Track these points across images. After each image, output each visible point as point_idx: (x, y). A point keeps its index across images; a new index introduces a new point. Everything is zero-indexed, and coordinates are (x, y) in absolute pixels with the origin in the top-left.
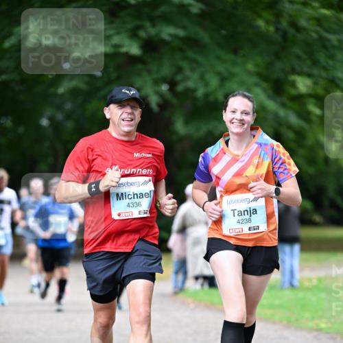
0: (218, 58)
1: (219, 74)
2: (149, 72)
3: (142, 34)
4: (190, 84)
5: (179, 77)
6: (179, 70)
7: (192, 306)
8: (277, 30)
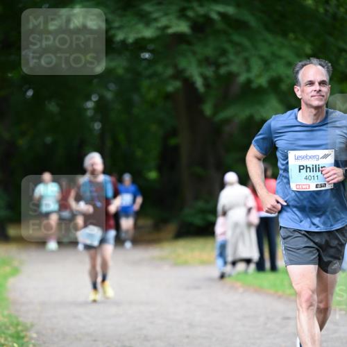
0: (265, 40)
1: (262, 58)
2: (194, 53)
3: (190, 14)
4: (234, 68)
5: (222, 60)
6: (224, 53)
7: (241, 290)
8: (326, 11)
